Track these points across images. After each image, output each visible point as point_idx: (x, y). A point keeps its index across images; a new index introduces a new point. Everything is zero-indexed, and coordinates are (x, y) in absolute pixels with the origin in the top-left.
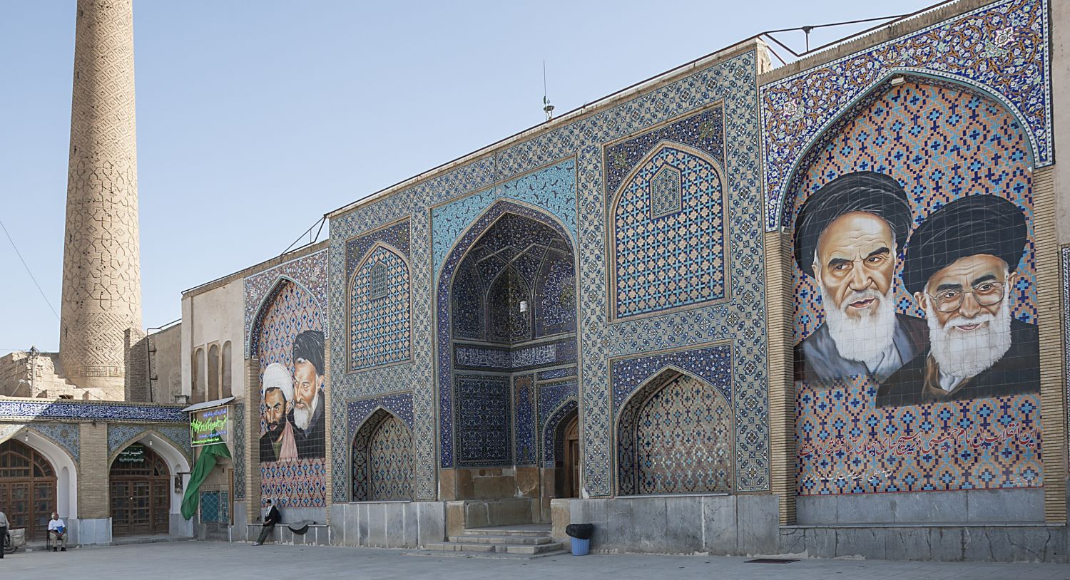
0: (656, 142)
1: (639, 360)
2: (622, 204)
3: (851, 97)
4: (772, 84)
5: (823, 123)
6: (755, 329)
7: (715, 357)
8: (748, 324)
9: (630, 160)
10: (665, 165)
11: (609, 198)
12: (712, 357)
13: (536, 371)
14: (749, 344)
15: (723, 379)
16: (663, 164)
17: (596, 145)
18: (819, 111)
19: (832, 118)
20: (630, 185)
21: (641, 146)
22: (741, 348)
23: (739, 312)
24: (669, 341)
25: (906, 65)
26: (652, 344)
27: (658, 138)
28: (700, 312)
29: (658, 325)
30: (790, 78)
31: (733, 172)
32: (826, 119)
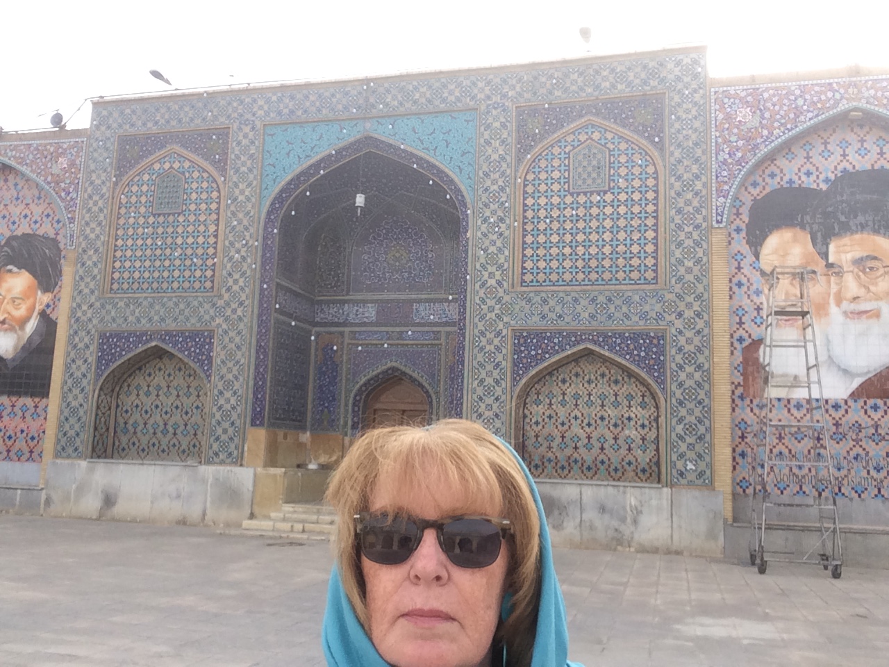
0: (581, 116)
1: (548, 334)
2: (533, 170)
3: (810, 119)
4: (725, 89)
5: (780, 136)
6: (697, 319)
7: (645, 342)
8: (688, 314)
9: (547, 128)
10: (589, 141)
11: (519, 161)
12: (641, 341)
13: (347, 330)
14: (689, 334)
15: (654, 365)
16: (587, 139)
17: (506, 104)
18: (776, 124)
19: (790, 133)
20: (545, 153)
21: (562, 116)
22: (679, 337)
23: (677, 300)
24: (590, 319)
25: (867, 103)
26: (567, 319)
27: (584, 112)
28: (631, 294)
29: (576, 300)
30: (745, 87)
31: (675, 163)
32: (784, 133)
